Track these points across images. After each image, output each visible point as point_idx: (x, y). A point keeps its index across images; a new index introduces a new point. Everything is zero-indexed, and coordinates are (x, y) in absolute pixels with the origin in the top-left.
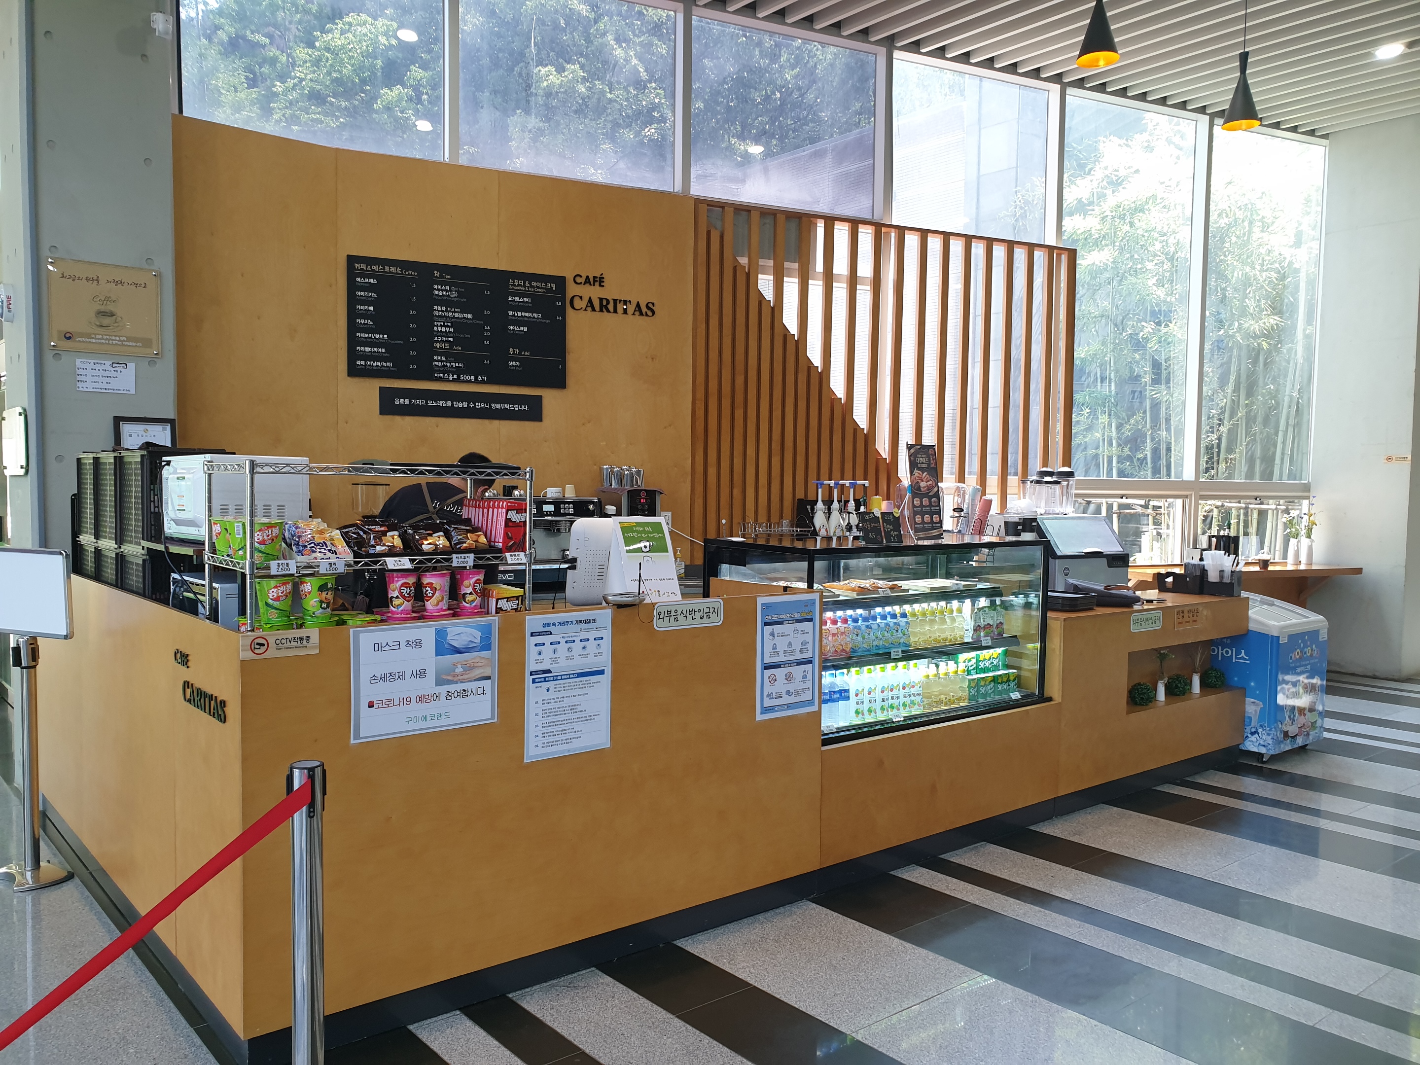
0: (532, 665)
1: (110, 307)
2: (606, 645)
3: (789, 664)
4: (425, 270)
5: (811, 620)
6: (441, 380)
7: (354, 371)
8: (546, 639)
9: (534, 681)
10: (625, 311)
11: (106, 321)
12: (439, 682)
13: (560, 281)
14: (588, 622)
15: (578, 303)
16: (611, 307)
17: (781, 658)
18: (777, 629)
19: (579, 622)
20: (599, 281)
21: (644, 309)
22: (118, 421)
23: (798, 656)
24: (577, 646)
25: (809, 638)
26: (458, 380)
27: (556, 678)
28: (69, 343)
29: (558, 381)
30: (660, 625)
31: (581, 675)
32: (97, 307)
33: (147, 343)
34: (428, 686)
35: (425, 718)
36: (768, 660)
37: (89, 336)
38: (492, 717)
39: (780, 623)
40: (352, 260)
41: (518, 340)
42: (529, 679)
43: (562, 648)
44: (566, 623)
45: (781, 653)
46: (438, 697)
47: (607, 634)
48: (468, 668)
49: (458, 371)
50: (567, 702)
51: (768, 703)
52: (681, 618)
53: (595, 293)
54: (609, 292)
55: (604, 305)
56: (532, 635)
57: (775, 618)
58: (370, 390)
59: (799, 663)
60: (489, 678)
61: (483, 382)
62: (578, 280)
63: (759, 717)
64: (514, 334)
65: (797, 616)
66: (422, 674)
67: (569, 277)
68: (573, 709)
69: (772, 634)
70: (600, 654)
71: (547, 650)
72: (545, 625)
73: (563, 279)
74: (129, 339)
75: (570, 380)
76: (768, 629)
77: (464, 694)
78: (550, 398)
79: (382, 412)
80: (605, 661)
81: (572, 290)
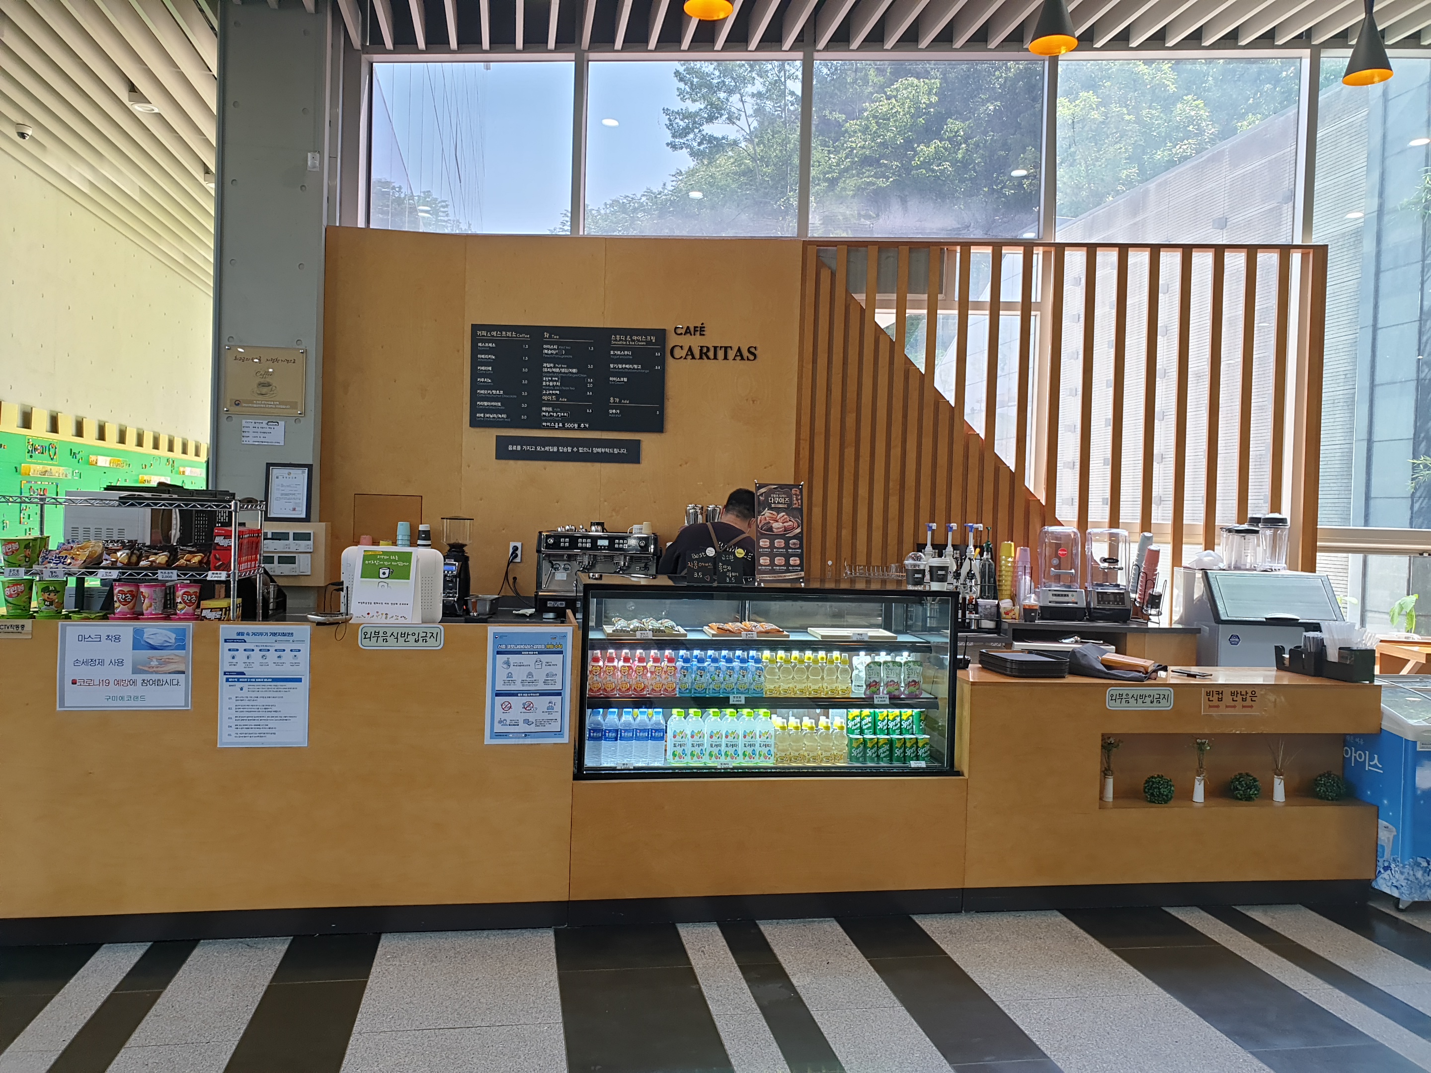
0: (225, 665)
1: (268, 380)
2: (304, 656)
3: (529, 693)
4: (536, 332)
5: (561, 652)
6: (548, 428)
7: (475, 423)
8: (240, 646)
9: (227, 680)
10: (726, 358)
11: (264, 390)
12: (136, 671)
13: (661, 334)
14: (284, 634)
15: (678, 353)
16: (711, 354)
17: (518, 687)
18: (513, 658)
19: (274, 634)
20: (700, 330)
21: (746, 354)
22: (269, 465)
23: (541, 687)
24: (272, 656)
25: (558, 670)
26: (563, 428)
27: (249, 680)
28: (238, 408)
29: (657, 425)
30: (365, 644)
31: (274, 680)
32: (260, 380)
33: (294, 405)
34: (126, 672)
35: (122, 698)
36: (499, 687)
37: (251, 402)
38: (187, 705)
39: (519, 653)
40: (475, 328)
41: (619, 391)
42: (222, 678)
43: (256, 655)
44: (261, 634)
45: (518, 682)
46: (134, 682)
47: (305, 648)
48: (163, 662)
49: (564, 420)
50: (260, 702)
51: (498, 728)
52: (391, 640)
53: (695, 342)
54: (710, 340)
55: (704, 353)
56: (226, 641)
57: (511, 647)
58: (488, 438)
59: (543, 694)
60: (183, 672)
61: (585, 429)
62: (679, 331)
63: (488, 741)
64: (616, 385)
65: (542, 647)
66: (120, 663)
67: (670, 328)
68: (266, 708)
69: (507, 663)
70: (298, 664)
71: (241, 656)
72: (238, 634)
73: (664, 331)
74: (281, 403)
75: (669, 425)
76: (501, 658)
77: (158, 683)
78: (648, 441)
79: (498, 457)
80: (303, 669)
81: (673, 340)
